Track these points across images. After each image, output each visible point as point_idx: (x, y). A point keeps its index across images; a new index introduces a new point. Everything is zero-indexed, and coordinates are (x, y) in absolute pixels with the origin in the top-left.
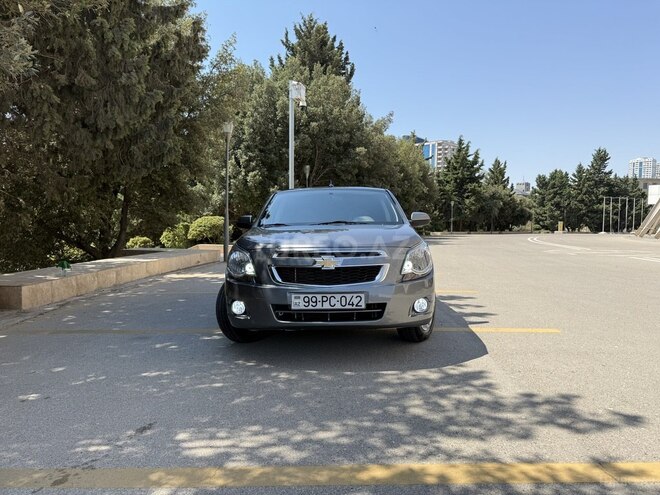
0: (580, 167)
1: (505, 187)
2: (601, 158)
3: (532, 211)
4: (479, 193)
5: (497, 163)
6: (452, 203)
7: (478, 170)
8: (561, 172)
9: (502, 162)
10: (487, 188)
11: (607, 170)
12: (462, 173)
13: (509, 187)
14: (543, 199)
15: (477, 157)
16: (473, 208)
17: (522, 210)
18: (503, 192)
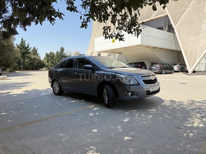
0: (57, 51)
1: (38, 56)
2: (62, 49)
3: (46, 64)
4: (30, 57)
5: (34, 48)
6: (22, 61)
7: (29, 50)
8: (52, 52)
10: (33, 57)
11: (64, 53)
12: (24, 50)
14: (48, 60)
15: (28, 45)
16: (29, 62)
17: (43, 64)
18: (38, 58)
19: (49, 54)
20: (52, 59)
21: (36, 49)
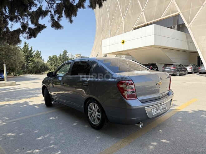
0: (60, 54)
2: (65, 52)
3: (50, 67)
4: (34, 61)
5: (38, 51)
6: (26, 64)
7: (33, 53)
8: (55, 55)
9: (39, 51)
10: (36, 60)
11: (67, 56)
12: (27, 54)
13: (42, 59)
14: (51, 63)
15: (32, 49)
16: (32, 66)
17: (47, 67)
18: (41, 61)
19: (52, 57)
20: (55, 62)
21: (39, 53)
